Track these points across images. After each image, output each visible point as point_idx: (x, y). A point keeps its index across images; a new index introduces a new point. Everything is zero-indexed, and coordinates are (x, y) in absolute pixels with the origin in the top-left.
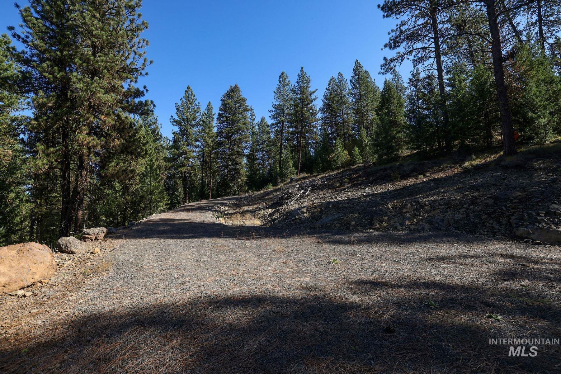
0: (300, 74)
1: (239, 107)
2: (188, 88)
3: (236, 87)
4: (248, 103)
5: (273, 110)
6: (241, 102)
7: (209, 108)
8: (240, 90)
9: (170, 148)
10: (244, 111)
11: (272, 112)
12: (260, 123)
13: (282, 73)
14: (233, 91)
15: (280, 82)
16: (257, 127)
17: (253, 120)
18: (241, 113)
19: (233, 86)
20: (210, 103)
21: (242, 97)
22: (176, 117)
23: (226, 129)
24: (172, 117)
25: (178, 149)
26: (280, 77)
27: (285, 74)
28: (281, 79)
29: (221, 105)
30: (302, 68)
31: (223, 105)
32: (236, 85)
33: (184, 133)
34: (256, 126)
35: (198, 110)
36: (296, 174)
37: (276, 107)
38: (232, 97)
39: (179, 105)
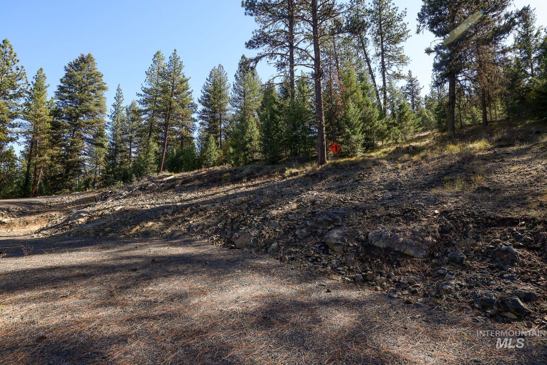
0: (172, 57)
1: (91, 83)
3: (89, 56)
4: (104, 80)
5: (143, 93)
6: (94, 77)
7: (40, 77)
8: (96, 61)
10: (98, 89)
11: (141, 95)
12: (130, 107)
13: (158, 52)
15: (154, 62)
16: (124, 112)
17: (119, 103)
18: (93, 91)
19: (85, 54)
20: (41, 69)
21: (98, 70)
23: (67, 107)
26: (155, 56)
27: (161, 54)
28: (156, 59)
29: (64, 75)
30: (175, 50)
31: (66, 76)
32: (89, 54)
34: (122, 110)
36: (158, 172)
37: (146, 91)
38: (81, 70)
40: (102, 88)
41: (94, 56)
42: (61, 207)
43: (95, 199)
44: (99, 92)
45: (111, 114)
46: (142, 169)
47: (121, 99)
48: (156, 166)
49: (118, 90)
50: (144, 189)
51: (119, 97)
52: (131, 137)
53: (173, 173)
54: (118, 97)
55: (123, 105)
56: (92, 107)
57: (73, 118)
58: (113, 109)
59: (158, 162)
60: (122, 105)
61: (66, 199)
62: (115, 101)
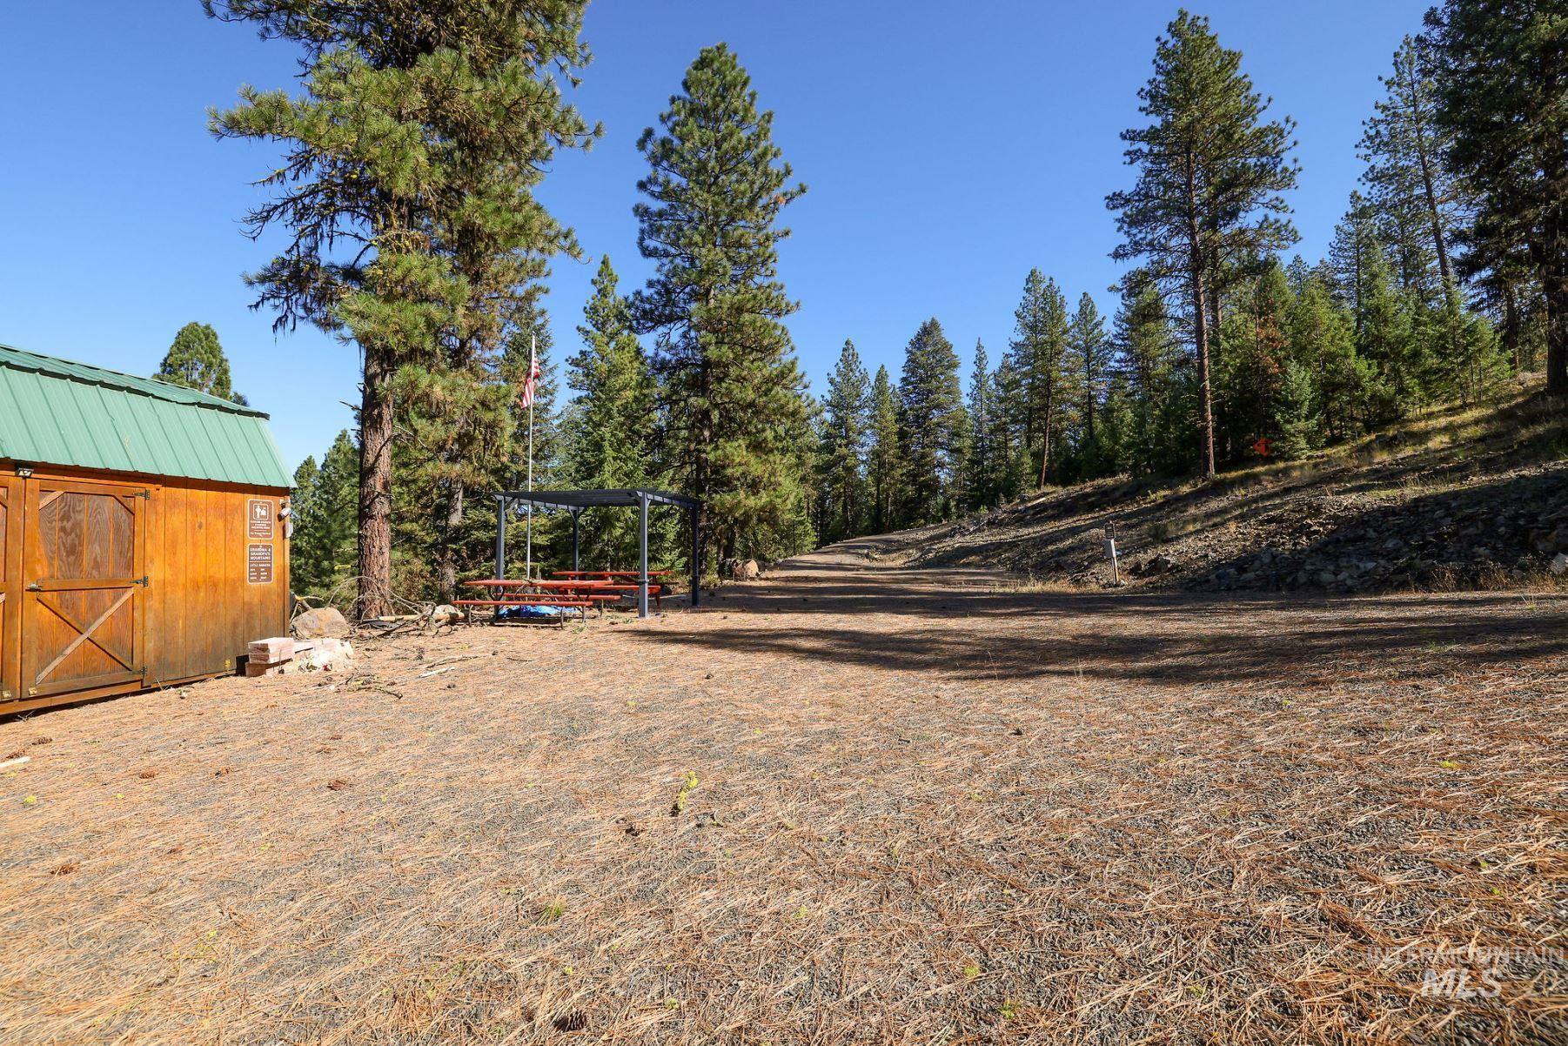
1: (939, 362)
2: (847, 343)
3: (934, 324)
4: (955, 351)
5: (1013, 352)
6: (942, 351)
7: (881, 377)
8: (941, 327)
9: (820, 450)
10: (948, 368)
11: (1011, 355)
12: (1000, 371)
13: (1032, 273)
14: (929, 331)
15: (1028, 290)
16: (991, 382)
17: (982, 369)
18: (943, 373)
19: (928, 321)
20: (882, 366)
21: (947, 340)
22: (828, 397)
24: (823, 396)
25: (832, 451)
26: (1029, 278)
27: (1036, 275)
29: (906, 361)
31: (909, 360)
32: (933, 320)
33: (840, 423)
34: (988, 379)
35: (864, 379)
36: (1038, 486)
37: (1017, 346)
38: (925, 345)
39: (834, 375)
40: (953, 366)
41: (939, 320)
42: (917, 544)
43: (945, 536)
44: (951, 373)
45: (970, 391)
46: (1013, 484)
47: (985, 362)
48: (1035, 477)
49: (979, 348)
50: (993, 523)
51: (980, 360)
52: (1005, 423)
53: (1059, 489)
54: (980, 361)
55: (988, 371)
56: (942, 398)
57: (921, 420)
58: (974, 382)
59: (1037, 471)
60: (985, 372)
61: (921, 535)
62: (975, 368)
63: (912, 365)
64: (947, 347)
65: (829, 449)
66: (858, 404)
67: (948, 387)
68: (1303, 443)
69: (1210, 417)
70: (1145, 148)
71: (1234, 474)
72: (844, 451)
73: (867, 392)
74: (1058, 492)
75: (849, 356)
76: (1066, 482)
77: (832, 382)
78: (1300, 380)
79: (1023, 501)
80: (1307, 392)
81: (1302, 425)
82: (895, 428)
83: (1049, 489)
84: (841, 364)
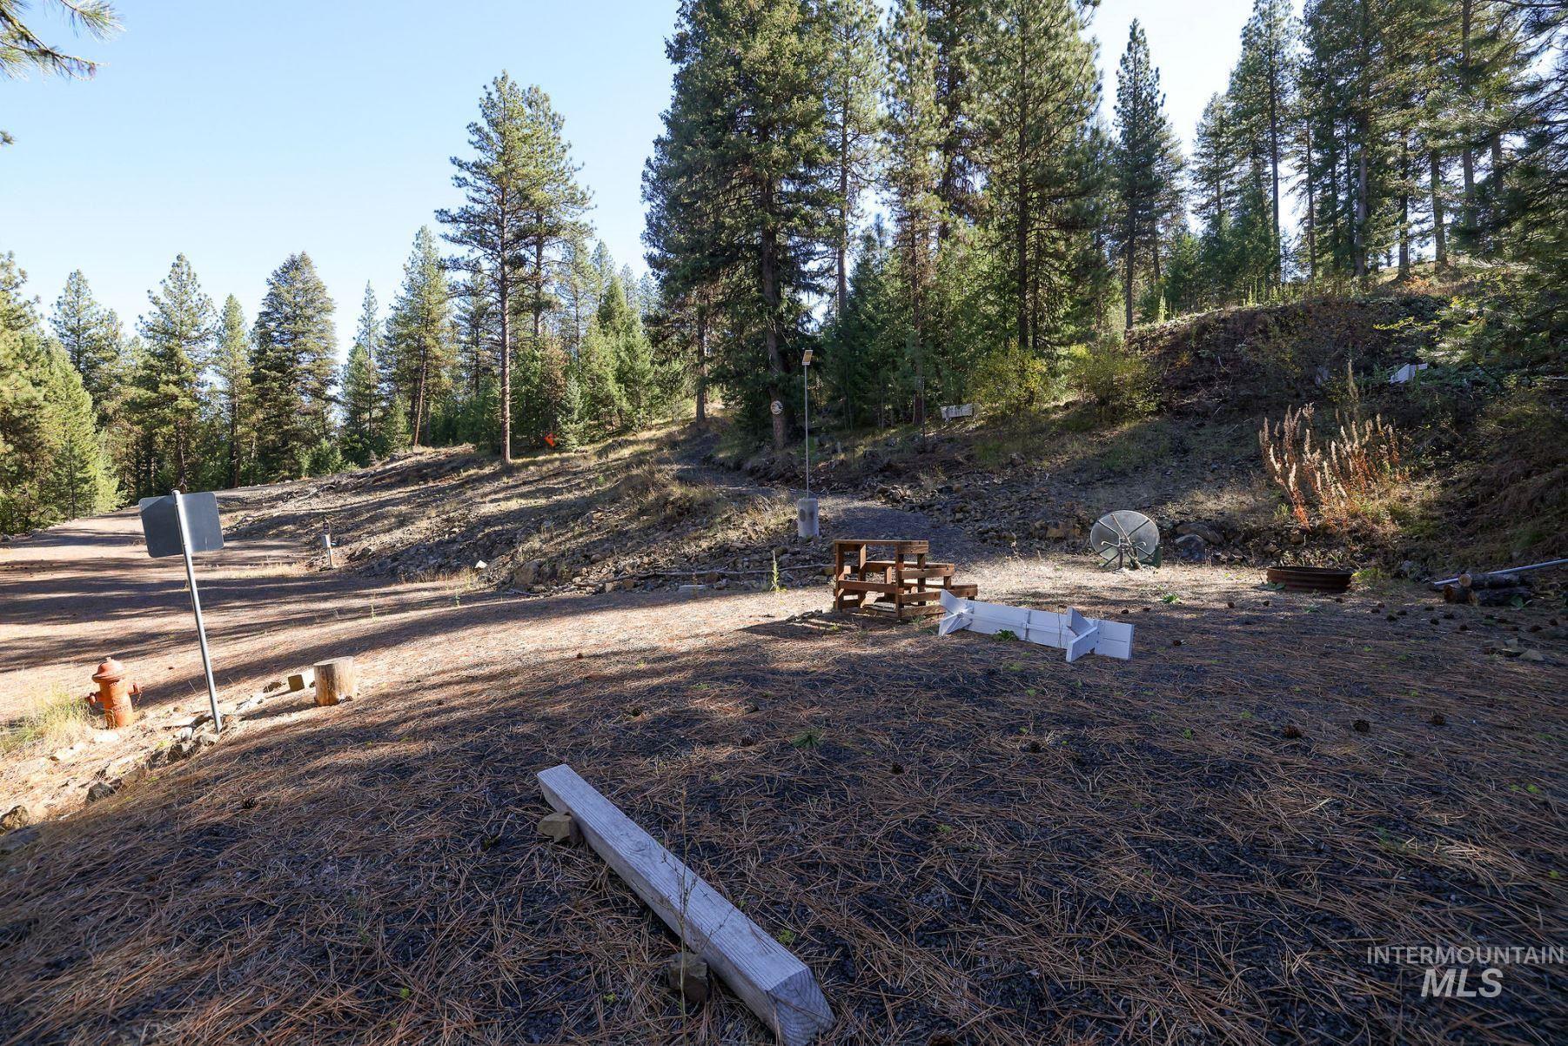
1: (309, 304)
2: (179, 258)
3: (304, 258)
4: (329, 294)
6: (312, 292)
7: (231, 307)
8: (314, 265)
9: (136, 383)
10: (321, 311)
14: (295, 266)
17: (372, 313)
18: (310, 317)
19: (297, 254)
20: (231, 297)
21: (319, 280)
22: (150, 320)
24: (141, 318)
25: (155, 388)
29: (267, 294)
31: (271, 293)
32: (303, 254)
33: (167, 354)
34: (379, 325)
35: (205, 306)
36: (411, 445)
38: (292, 280)
39: (159, 292)
40: (327, 310)
41: (310, 255)
44: (325, 316)
45: (353, 335)
46: (387, 442)
47: (374, 306)
48: (409, 437)
49: (368, 291)
51: (370, 304)
53: (430, 450)
54: (368, 305)
55: (378, 317)
56: (314, 342)
57: (286, 362)
58: (362, 327)
59: (411, 429)
60: (375, 318)
62: (363, 312)
63: (274, 299)
64: (320, 288)
65: (149, 383)
66: (195, 334)
67: (321, 331)
68: (574, 441)
69: (508, 415)
70: (470, 179)
71: (519, 461)
72: (173, 389)
73: (210, 321)
74: (426, 454)
75: (180, 272)
76: (434, 443)
77: (155, 301)
78: (575, 392)
79: (393, 460)
80: (577, 404)
81: (573, 426)
82: (250, 369)
83: (418, 449)
84: (169, 282)
